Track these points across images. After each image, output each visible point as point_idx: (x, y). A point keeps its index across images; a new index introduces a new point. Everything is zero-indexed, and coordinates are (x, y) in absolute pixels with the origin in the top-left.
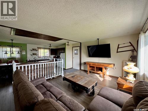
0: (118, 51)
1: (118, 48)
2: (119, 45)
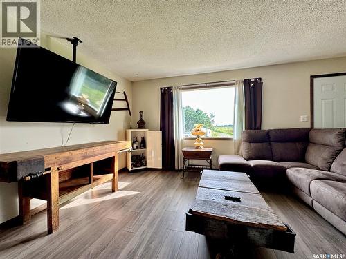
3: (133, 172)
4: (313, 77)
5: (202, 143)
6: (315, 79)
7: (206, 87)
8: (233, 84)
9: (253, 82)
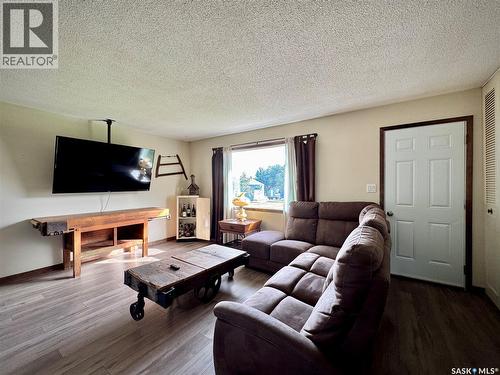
0: (160, 173)
1: (159, 165)
2: (160, 157)
3: (180, 241)
4: (383, 130)
5: (244, 215)
6: (387, 133)
7: (258, 146)
8: (283, 142)
9: (305, 139)
